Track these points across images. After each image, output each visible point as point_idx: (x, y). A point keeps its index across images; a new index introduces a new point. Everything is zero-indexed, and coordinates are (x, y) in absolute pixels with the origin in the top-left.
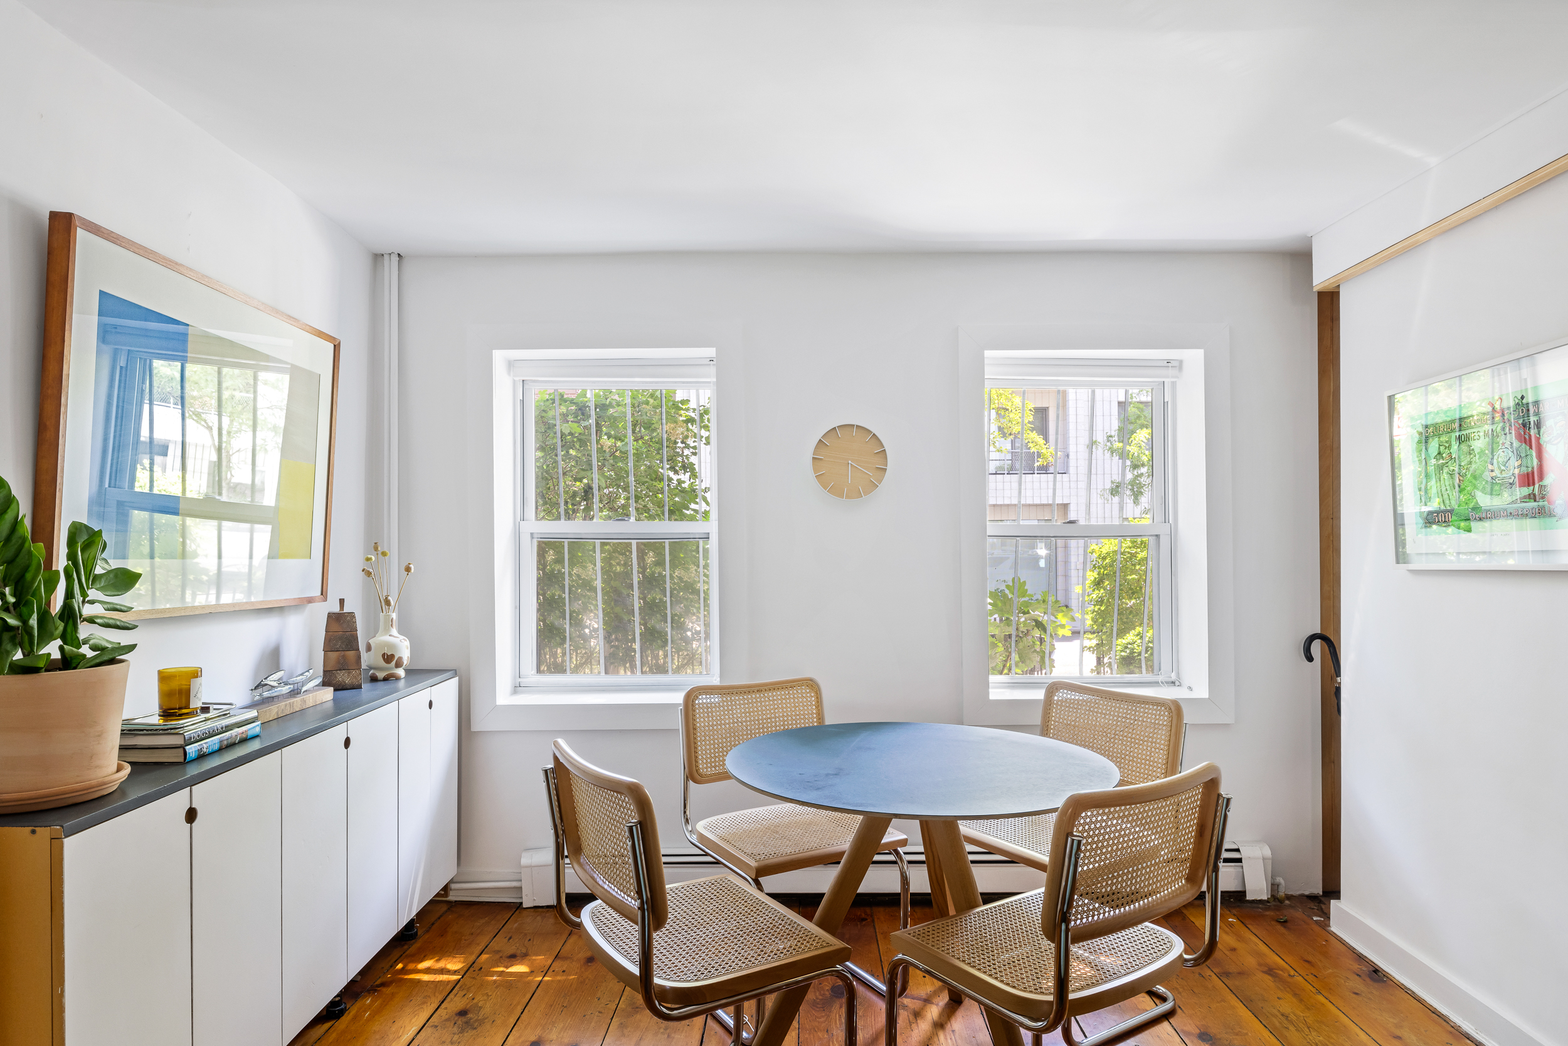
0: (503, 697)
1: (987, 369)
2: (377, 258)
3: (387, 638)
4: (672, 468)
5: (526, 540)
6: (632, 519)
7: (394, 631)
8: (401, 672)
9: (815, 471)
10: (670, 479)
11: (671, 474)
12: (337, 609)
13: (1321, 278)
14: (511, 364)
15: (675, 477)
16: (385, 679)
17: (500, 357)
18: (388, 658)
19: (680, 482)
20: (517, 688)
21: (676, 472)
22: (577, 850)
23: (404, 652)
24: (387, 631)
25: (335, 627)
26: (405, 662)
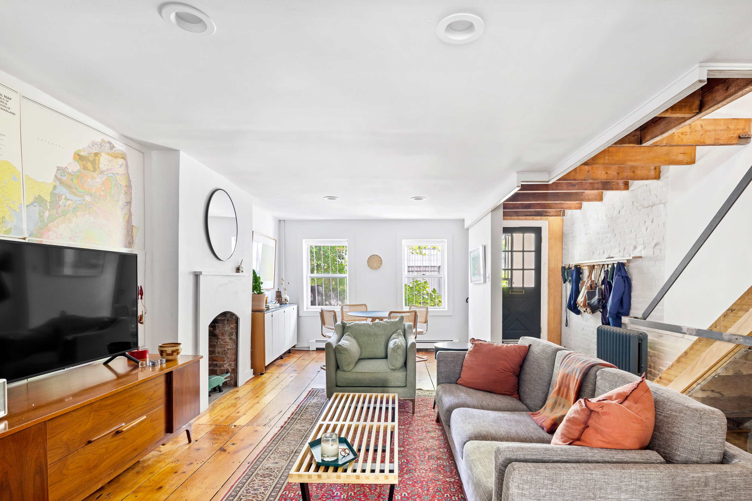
0: (305, 310)
1: (402, 242)
2: (280, 221)
3: (285, 296)
4: (339, 258)
5: (309, 278)
6: (331, 273)
7: (286, 295)
8: (287, 303)
9: (368, 264)
10: (339, 261)
11: (339, 260)
12: (277, 290)
13: (466, 225)
14: (306, 241)
15: (340, 261)
16: (285, 304)
17: (304, 240)
18: (286, 300)
19: (342, 262)
20: (307, 308)
21: (341, 260)
22: (324, 324)
23: (288, 299)
24: (285, 295)
25: (278, 294)
26: (288, 301)
